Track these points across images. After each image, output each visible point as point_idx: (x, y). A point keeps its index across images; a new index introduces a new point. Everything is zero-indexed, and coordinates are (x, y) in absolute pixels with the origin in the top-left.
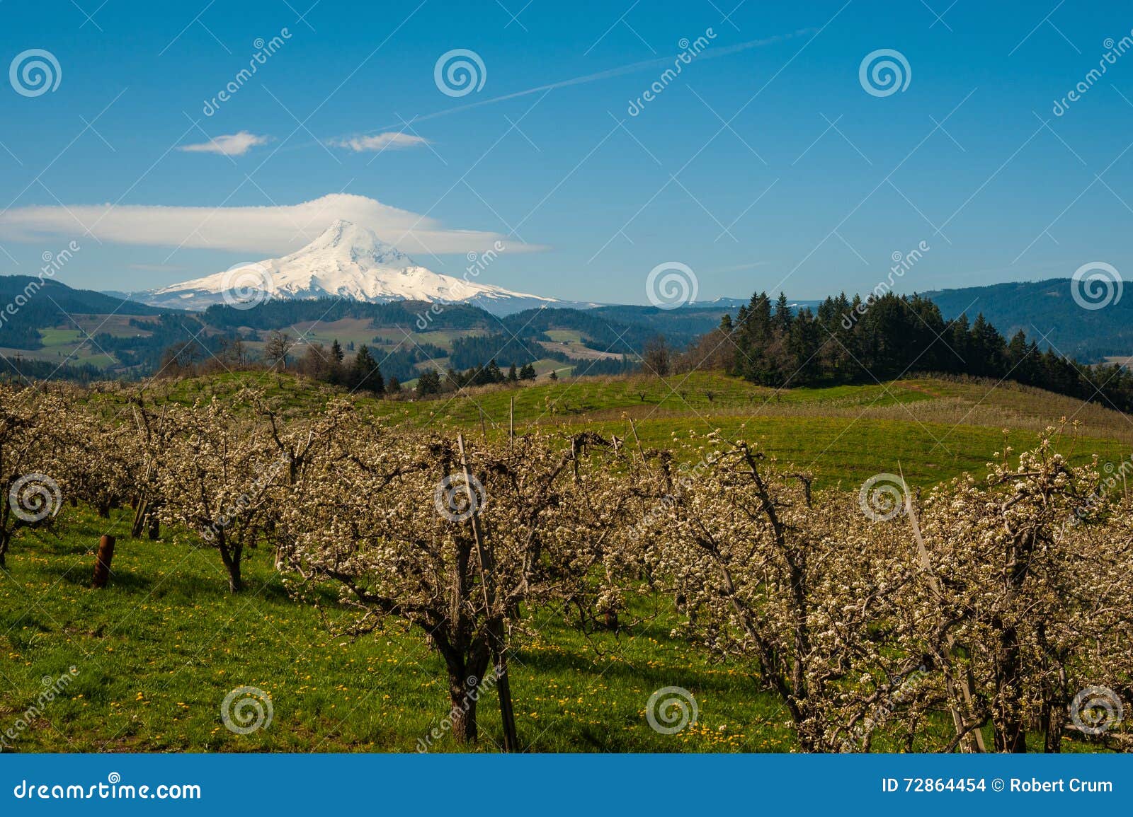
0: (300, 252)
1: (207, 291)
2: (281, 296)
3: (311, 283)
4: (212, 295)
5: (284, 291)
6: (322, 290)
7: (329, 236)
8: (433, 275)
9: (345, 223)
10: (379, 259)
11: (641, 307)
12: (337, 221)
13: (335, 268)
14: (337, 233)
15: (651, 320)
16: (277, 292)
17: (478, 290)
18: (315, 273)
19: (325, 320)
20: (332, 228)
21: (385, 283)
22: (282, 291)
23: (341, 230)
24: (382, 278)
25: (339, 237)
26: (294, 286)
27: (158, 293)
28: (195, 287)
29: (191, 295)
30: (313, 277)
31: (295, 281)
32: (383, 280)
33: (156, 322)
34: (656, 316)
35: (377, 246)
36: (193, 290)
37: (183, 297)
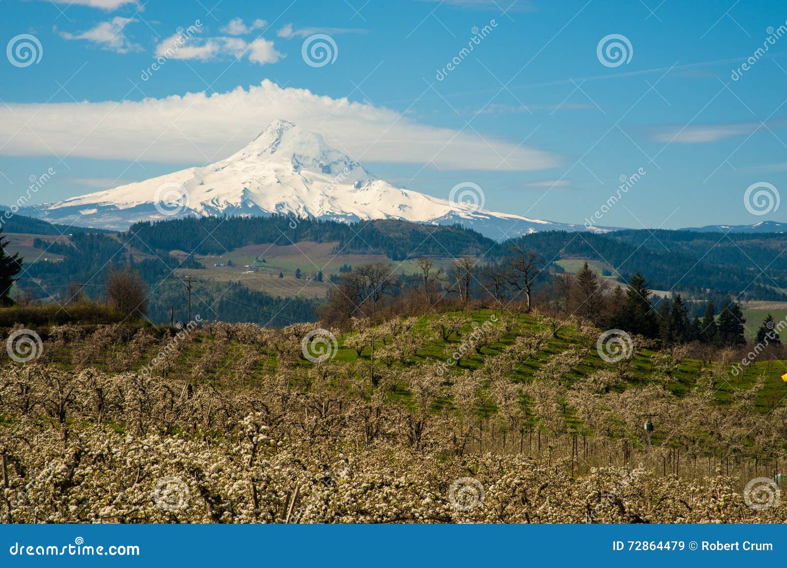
0: (228, 160)
1: (114, 206)
2: (206, 214)
3: (242, 197)
4: (120, 210)
5: (209, 207)
6: (256, 207)
7: (267, 139)
8: (393, 190)
9: (286, 124)
10: (327, 170)
11: (671, 231)
12: (277, 121)
13: (272, 179)
14: (276, 136)
15: (685, 248)
16: (200, 208)
17: (448, 209)
18: (247, 185)
19: (277, 244)
20: (270, 130)
21: (333, 198)
22: (207, 207)
23: (280, 132)
24: (330, 193)
25: (278, 142)
26: (221, 202)
27: (52, 208)
28: (98, 201)
29: (94, 211)
30: (245, 191)
31: (224, 195)
32: (330, 195)
33: (68, 242)
34: (691, 243)
35: (324, 154)
36: (96, 204)
37: (84, 213)
